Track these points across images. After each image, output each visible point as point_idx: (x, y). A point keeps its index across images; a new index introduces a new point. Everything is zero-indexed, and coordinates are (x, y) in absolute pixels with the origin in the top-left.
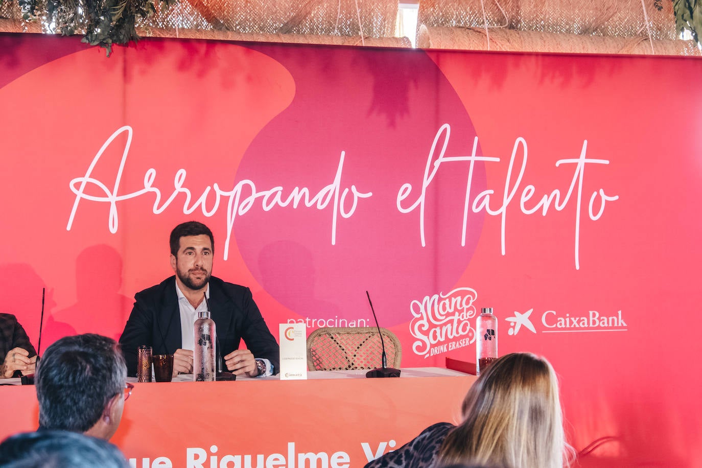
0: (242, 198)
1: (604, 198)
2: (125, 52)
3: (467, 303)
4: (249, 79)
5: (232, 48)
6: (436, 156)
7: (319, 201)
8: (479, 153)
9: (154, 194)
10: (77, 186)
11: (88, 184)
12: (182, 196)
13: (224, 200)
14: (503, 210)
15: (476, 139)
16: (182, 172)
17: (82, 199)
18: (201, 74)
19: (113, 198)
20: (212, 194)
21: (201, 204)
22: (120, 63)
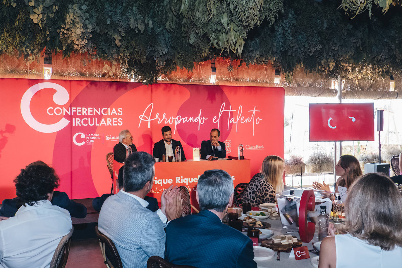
0: (178, 120)
1: (259, 119)
2: (151, 86)
3: (229, 143)
4: (180, 92)
5: (176, 85)
6: (222, 110)
7: (196, 120)
8: (231, 109)
9: (158, 119)
10: (141, 117)
11: (143, 117)
12: (165, 119)
13: (174, 120)
14: (237, 122)
15: (231, 106)
16: (165, 114)
17: (142, 120)
18: (169, 91)
19: (149, 120)
20: (172, 119)
21: (169, 121)
22: (150, 89)
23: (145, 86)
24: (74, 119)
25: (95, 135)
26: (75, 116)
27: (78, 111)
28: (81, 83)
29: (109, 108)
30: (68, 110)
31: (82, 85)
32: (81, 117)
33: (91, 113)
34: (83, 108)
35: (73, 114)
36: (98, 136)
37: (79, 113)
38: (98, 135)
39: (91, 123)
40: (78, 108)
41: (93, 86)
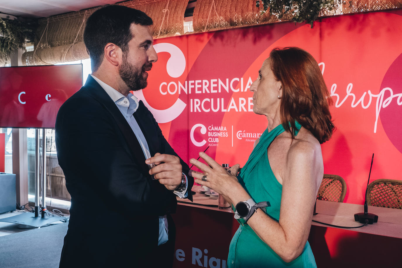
0: (385, 98)
2: (320, 25)
4: (389, 30)
5: (378, 15)
9: (336, 97)
12: (351, 98)
13: (374, 99)
16: (351, 85)
18: (361, 31)
20: (367, 96)
21: (361, 102)
22: (318, 32)
23: (308, 26)
24: (191, 100)
25: (221, 129)
26: (193, 95)
27: (197, 86)
28: (202, 38)
29: (242, 79)
30: (184, 86)
31: (202, 41)
32: (201, 97)
33: (215, 88)
34: (204, 81)
35: (190, 92)
36: (225, 131)
37: (199, 89)
38: (225, 129)
39: (215, 107)
40: (197, 82)
41: (218, 40)
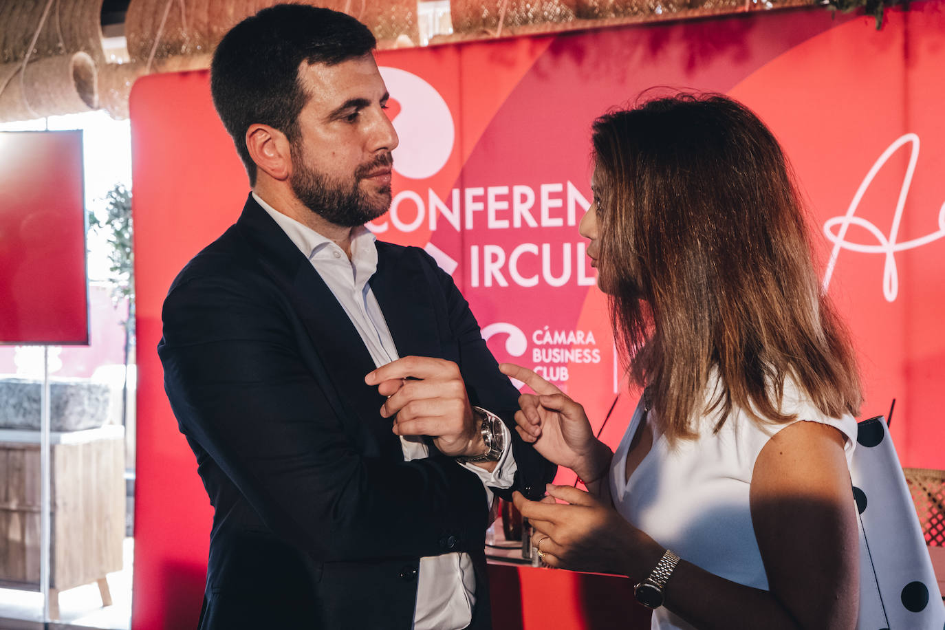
2: (906, 20)
10: (835, 229)
11: (852, 228)
17: (842, 250)
19: (889, 247)
22: (898, 41)
23: (866, 23)
24: (475, 250)
25: (577, 337)
26: (483, 234)
27: (493, 206)
28: (509, 53)
30: (449, 204)
31: (510, 64)
32: (508, 239)
33: (554, 213)
34: (518, 190)
35: (469, 225)
36: (590, 346)
37: (500, 215)
38: (591, 338)
39: (557, 271)
40: (493, 191)
41: (567, 61)
